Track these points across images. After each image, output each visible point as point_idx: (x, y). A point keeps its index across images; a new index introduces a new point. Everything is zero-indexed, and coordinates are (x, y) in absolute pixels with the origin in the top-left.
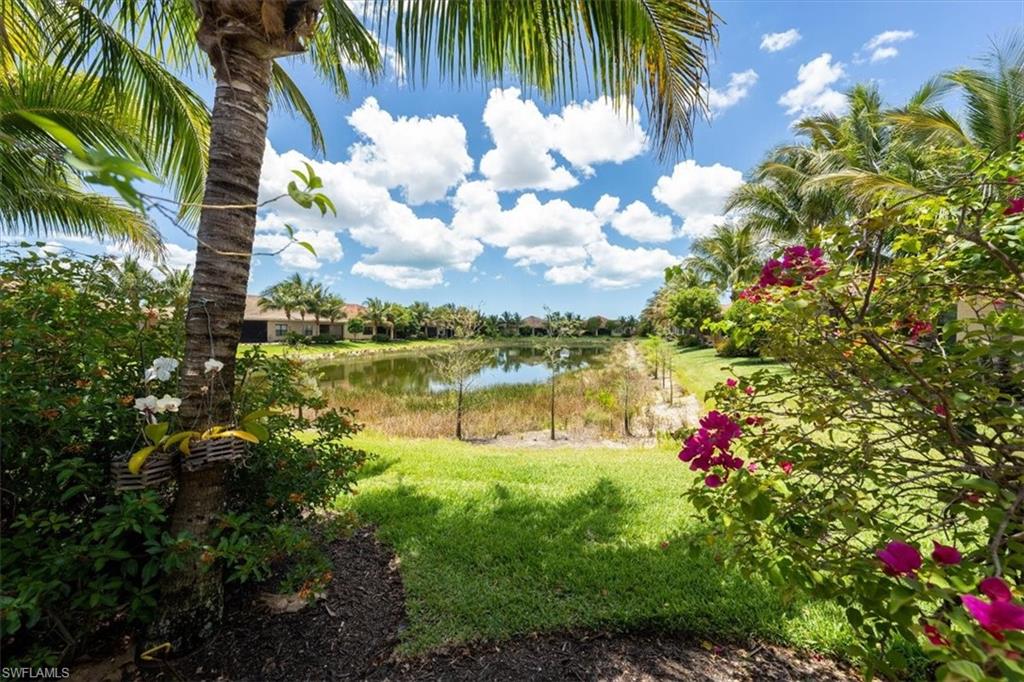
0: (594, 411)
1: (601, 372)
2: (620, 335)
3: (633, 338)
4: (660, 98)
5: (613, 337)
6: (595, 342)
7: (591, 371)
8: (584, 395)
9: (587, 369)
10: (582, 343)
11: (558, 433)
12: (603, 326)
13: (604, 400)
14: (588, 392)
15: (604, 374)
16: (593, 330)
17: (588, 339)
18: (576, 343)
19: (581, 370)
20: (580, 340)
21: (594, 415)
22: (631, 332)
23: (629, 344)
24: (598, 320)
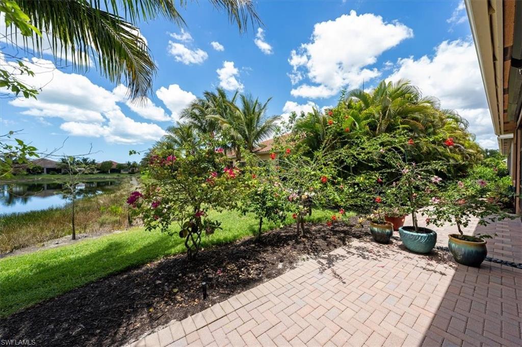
0: (107, 217)
1: (112, 195)
2: (127, 172)
3: (136, 174)
4: (133, 81)
5: (122, 174)
6: (108, 177)
7: (105, 195)
8: (99, 209)
9: (102, 195)
10: (97, 178)
11: (78, 235)
12: (114, 167)
13: (114, 210)
14: (102, 208)
15: (115, 197)
16: (106, 170)
17: (102, 176)
18: (91, 179)
19: (96, 196)
20: (95, 177)
21: (107, 220)
22: (135, 171)
23: (133, 178)
24: (111, 163)
